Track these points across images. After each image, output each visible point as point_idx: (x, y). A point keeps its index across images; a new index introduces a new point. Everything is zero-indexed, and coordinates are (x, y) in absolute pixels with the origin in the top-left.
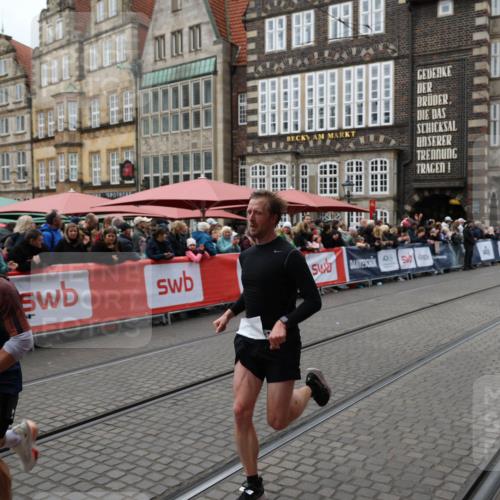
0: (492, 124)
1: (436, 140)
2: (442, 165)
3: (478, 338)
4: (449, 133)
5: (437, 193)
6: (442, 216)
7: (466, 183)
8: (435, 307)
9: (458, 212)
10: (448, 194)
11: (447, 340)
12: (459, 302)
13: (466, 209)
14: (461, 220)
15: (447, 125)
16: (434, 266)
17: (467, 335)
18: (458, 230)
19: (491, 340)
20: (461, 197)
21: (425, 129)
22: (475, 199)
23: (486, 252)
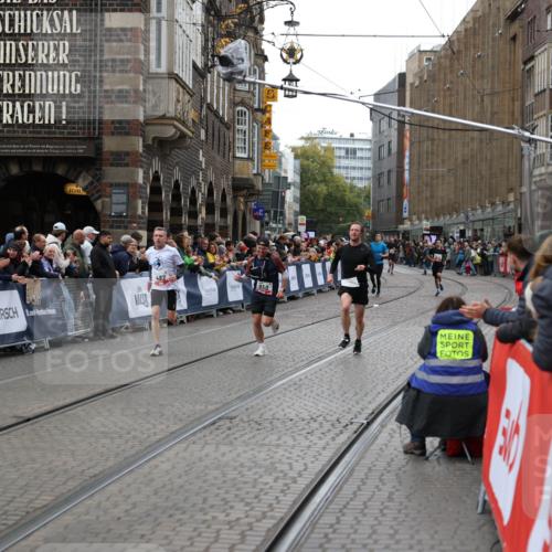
1: (35, 49)
2: (49, 105)
3: (114, 488)
4: (62, 36)
5: (38, 168)
6: (48, 218)
7: (99, 149)
8: (27, 428)
9: (81, 212)
10: (60, 171)
11: (46, 499)
12: (79, 410)
13: (98, 205)
15: (61, 20)
16: (28, 333)
18: (82, 254)
19: (139, 492)
20: (90, 179)
21: (12, 24)
22: (118, 185)
23: (141, 300)
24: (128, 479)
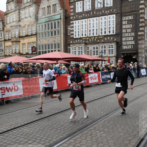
0: (145, 33)
1: (128, 38)
2: (130, 46)
3: (141, 98)
4: (132, 36)
5: (129, 55)
7: (137, 52)
9: (135, 60)
10: (132, 55)
13: (137, 59)
14: (136, 63)
15: (132, 34)
17: (138, 98)
19: (145, 99)
20: (136, 56)
21: (125, 35)
22: (140, 57)
23: (144, 72)
24: (143, 97)
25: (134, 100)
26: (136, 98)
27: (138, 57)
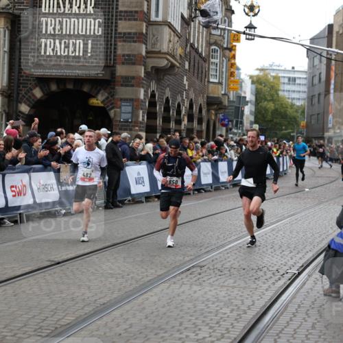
3: (117, 313)
5: (70, 86)
6: (76, 122)
7: (113, 74)
8: (57, 269)
9: (99, 119)
10: (86, 89)
11: (70, 319)
12: (94, 257)
13: (112, 113)
14: (104, 131)
16: (60, 203)
19: (134, 316)
20: (106, 95)
22: (126, 100)
23: (139, 181)
24: (127, 307)
25: (84, 320)
26: (95, 313)
27: (112, 101)
